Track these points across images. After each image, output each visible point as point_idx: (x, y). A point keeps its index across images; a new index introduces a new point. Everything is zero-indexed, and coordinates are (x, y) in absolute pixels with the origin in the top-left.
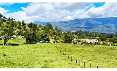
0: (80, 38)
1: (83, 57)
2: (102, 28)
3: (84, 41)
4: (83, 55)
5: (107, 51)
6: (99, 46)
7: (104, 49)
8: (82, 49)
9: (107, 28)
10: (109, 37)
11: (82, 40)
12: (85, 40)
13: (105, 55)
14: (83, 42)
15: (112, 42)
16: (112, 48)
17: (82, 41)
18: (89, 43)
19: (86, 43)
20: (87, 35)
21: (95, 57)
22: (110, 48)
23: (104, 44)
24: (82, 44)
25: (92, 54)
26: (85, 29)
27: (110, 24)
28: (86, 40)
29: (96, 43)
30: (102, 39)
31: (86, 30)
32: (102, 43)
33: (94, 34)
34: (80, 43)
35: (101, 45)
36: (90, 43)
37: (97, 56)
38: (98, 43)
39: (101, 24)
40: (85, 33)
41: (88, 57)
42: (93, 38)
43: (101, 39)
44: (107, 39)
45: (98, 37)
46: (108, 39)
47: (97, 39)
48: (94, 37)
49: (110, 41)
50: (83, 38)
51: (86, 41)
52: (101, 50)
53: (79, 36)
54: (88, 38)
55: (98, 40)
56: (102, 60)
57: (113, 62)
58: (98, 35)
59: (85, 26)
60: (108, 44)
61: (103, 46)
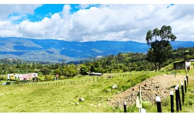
0: (4, 73)
1: (11, 108)
2: (43, 54)
3: (12, 78)
4: (9, 105)
5: (50, 89)
6: (39, 83)
7: (47, 87)
8: (9, 93)
9: (50, 55)
10: (54, 67)
11: (8, 76)
12: (15, 76)
13: (48, 96)
14: (11, 80)
15: (57, 75)
16: (58, 83)
17: (9, 78)
18: (22, 81)
19: (17, 82)
20: (18, 67)
21: (33, 102)
22: (55, 83)
23: (46, 80)
24: (8, 84)
25: (27, 100)
26: (14, 56)
27: (54, 49)
28: (17, 75)
29: (34, 79)
30: (44, 72)
31: (16, 58)
32: (43, 78)
33: (31, 65)
34: (5, 82)
35: (42, 81)
36: (25, 81)
37: (35, 101)
38: (37, 79)
39: (41, 49)
40: (14, 62)
41: (20, 105)
42: (29, 72)
43: (42, 72)
44: (50, 72)
45: (38, 68)
46: (53, 71)
47: (36, 72)
48: (31, 69)
49: (55, 73)
50: (11, 73)
51: (17, 78)
52: (41, 89)
53: (3, 69)
54: (21, 73)
55: (37, 74)
56: (43, 105)
57: (58, 105)
58: (37, 66)
59: (13, 50)
60: (52, 77)
61: (45, 83)
